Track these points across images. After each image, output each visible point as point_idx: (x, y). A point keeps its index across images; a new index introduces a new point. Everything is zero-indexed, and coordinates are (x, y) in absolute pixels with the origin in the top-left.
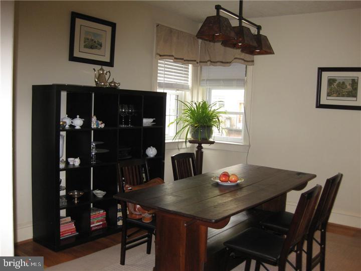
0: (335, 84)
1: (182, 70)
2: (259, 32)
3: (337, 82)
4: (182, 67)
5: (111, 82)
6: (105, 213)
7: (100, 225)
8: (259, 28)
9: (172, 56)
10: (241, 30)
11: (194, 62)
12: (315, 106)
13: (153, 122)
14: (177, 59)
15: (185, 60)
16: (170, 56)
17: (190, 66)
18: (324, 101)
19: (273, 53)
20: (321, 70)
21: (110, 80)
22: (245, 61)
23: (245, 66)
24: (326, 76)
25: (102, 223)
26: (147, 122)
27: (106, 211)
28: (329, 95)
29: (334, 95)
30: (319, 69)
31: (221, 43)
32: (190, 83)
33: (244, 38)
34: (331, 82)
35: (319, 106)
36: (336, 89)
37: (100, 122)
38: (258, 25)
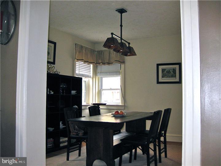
0: (165, 72)
1: (87, 68)
2: (129, 45)
3: (166, 71)
4: (87, 66)
5: (56, 72)
6: (53, 140)
7: (51, 146)
8: (129, 44)
9: (83, 60)
10: (122, 44)
11: (93, 63)
12: (156, 83)
13: (76, 92)
14: (85, 62)
15: (89, 62)
16: (82, 60)
17: (92, 65)
18: (160, 80)
19: (136, 55)
20: (158, 65)
21: (54, 71)
22: (120, 62)
23: (120, 64)
24: (161, 67)
25: (52, 145)
26: (73, 92)
27: (53, 139)
28: (163, 77)
29: (166, 77)
30: (157, 64)
31: (113, 50)
32: (91, 75)
33: (123, 48)
34: (163, 70)
35: (158, 82)
36: (166, 73)
37: (51, 91)
38: (129, 42)
